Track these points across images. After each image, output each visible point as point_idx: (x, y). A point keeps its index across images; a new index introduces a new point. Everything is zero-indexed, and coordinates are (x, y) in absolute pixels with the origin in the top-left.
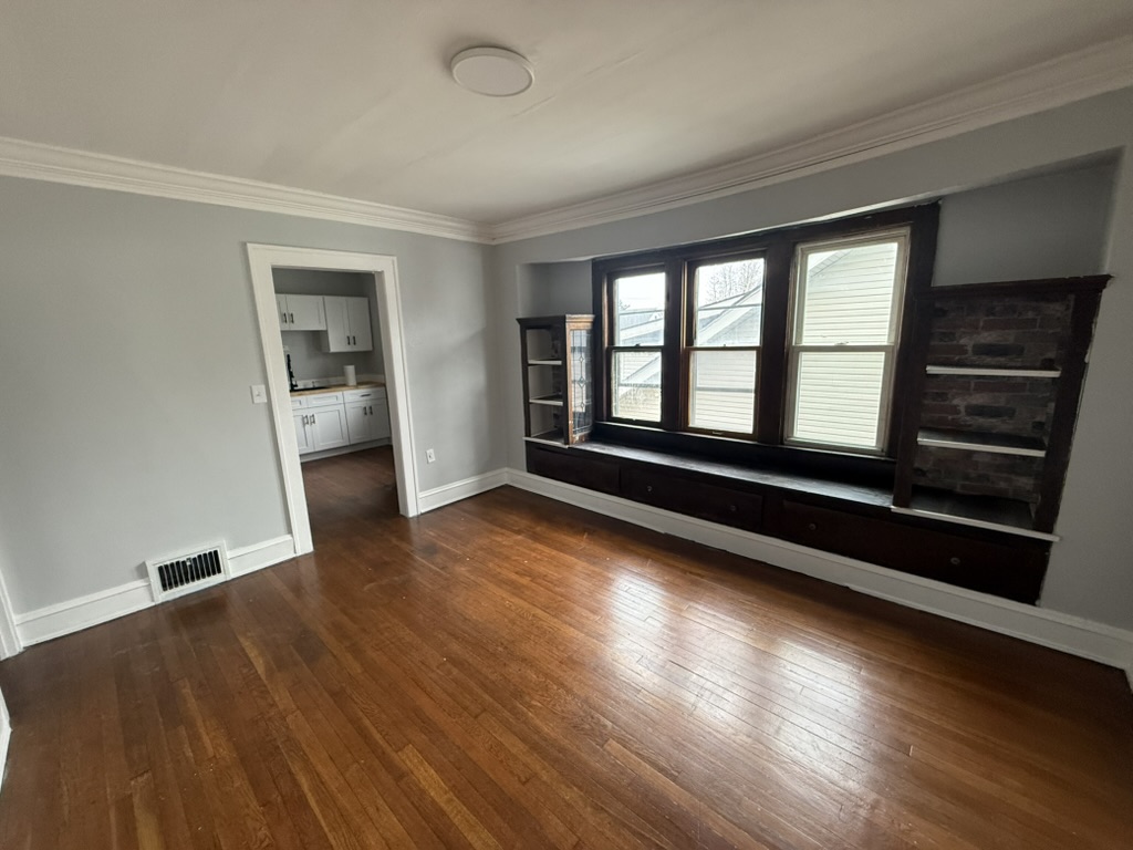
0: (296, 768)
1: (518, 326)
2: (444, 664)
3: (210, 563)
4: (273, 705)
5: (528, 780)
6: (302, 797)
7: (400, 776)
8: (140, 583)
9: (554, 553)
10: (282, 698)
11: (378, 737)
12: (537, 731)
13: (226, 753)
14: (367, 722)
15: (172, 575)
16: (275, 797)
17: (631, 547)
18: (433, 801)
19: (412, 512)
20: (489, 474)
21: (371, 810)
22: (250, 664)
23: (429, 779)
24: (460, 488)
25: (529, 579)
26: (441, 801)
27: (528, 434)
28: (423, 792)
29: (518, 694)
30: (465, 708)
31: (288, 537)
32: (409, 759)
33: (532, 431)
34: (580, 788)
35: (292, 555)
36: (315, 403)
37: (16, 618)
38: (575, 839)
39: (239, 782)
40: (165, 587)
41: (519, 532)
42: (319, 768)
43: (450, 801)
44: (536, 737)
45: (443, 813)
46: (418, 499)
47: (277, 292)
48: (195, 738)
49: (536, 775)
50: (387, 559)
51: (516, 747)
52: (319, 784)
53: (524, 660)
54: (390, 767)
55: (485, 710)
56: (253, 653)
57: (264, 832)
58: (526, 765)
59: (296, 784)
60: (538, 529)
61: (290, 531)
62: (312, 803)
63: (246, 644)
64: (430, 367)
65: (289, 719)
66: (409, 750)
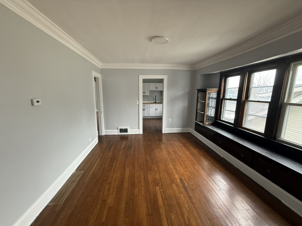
0: (115, 162)
1: (197, 91)
2: (144, 159)
3: (126, 130)
4: (119, 153)
5: (139, 182)
6: (113, 166)
7: (124, 170)
8: (117, 130)
9: (185, 150)
10: (121, 153)
11: (126, 164)
12: (148, 177)
13: (111, 156)
14: (127, 161)
15: (121, 131)
16: (111, 164)
17: (207, 157)
18: (125, 176)
19: (163, 132)
20: (185, 128)
21: (118, 172)
22: (121, 147)
23: (127, 173)
24: (176, 130)
25: (174, 153)
26: (126, 177)
27: (196, 120)
28: (125, 174)
29: (151, 170)
30: (141, 167)
31: (138, 130)
32: (127, 169)
33: (197, 120)
34: (145, 189)
35: (139, 133)
36: (158, 106)
37: (104, 130)
38: (137, 194)
39: (109, 160)
40: (120, 132)
41: (181, 143)
42: (117, 164)
43: (127, 177)
44: (146, 178)
45: (125, 178)
46: (165, 130)
47: (143, 82)
48: (109, 153)
49: (141, 182)
50: (152, 139)
51: (142, 177)
52: (116, 165)
53: (157, 166)
54: (124, 168)
55: (143, 169)
56: (123, 146)
57: (107, 167)
58: (141, 180)
59: (114, 164)
60: (187, 144)
61: (139, 129)
62: (113, 167)
63: (123, 144)
64: (173, 100)
65: (120, 156)
66: (128, 168)
